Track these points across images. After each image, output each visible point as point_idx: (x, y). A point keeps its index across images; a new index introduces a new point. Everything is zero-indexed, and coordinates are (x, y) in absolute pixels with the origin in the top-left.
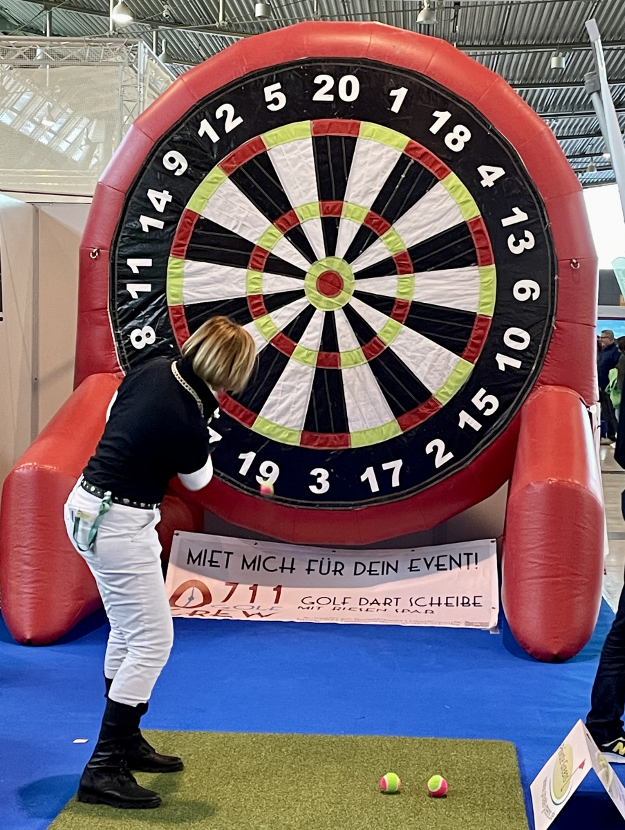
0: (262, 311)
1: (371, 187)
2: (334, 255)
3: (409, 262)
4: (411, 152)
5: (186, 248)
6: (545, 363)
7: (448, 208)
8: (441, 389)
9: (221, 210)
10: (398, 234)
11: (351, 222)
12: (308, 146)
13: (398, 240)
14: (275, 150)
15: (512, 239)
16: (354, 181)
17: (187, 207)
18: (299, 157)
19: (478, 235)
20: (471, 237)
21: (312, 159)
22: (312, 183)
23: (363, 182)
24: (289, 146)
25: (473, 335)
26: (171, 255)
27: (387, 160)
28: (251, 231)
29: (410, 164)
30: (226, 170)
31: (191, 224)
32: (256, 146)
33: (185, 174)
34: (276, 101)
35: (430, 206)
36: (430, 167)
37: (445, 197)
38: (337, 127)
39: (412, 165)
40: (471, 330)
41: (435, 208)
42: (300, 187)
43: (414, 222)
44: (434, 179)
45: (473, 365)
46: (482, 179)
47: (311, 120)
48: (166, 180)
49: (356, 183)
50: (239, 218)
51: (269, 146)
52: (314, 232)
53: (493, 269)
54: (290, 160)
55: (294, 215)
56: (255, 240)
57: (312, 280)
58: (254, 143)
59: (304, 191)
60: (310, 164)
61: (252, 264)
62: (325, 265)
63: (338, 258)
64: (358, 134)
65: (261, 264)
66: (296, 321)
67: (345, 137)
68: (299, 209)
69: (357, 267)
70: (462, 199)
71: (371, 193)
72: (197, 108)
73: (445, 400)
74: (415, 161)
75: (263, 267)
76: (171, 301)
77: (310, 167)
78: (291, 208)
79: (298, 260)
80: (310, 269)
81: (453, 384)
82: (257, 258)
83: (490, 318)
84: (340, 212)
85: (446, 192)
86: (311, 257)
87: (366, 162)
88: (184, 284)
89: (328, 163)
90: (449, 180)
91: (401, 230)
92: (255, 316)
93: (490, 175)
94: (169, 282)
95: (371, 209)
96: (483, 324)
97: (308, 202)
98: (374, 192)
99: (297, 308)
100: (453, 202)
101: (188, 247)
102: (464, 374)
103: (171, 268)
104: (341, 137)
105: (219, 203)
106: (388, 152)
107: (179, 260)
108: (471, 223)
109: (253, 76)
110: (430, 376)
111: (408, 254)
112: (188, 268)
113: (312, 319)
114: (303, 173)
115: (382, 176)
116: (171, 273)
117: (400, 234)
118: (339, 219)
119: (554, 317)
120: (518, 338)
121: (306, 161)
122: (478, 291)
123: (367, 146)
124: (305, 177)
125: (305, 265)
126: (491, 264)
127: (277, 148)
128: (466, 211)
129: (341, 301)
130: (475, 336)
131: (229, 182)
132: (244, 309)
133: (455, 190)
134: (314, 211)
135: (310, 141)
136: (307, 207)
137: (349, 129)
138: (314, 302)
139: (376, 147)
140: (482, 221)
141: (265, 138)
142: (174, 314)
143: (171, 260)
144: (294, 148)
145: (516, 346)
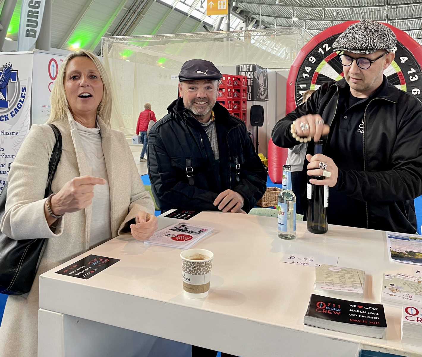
5: (315, 82)
7: (391, 69)
9: (325, 71)
15: (411, 77)
17: (316, 71)
19: (401, 76)
20: (398, 77)
26: (311, 84)
28: (333, 76)
30: (326, 61)
31: (317, 75)
33: (315, 62)
46: (401, 61)
48: (310, 64)
50: (330, 73)
53: (405, 86)
56: (335, 79)
58: (334, 54)
70: (395, 67)
72: (318, 45)
93: (403, 60)
100: (392, 67)
107: (314, 85)
108: (398, 73)
109: (333, 36)
112: (316, 87)
126: (405, 84)
128: (397, 70)
131: (327, 64)
140: (402, 72)
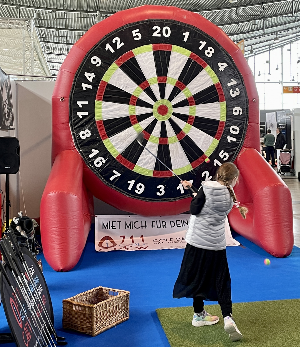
0: (136, 122)
1: (178, 71)
2: (164, 98)
3: (194, 100)
4: (192, 57)
5: (102, 96)
6: (245, 139)
7: (207, 79)
8: (207, 151)
9: (117, 81)
10: (189, 90)
11: (170, 85)
12: (152, 54)
13: (189, 92)
14: (138, 56)
15: (231, 91)
16: (171, 69)
17: (102, 79)
18: (148, 59)
19: (220, 90)
20: (216, 91)
21: (154, 60)
22: (154, 69)
23: (174, 69)
24: (144, 54)
25: (218, 129)
26: (96, 99)
27: (183, 60)
28: (130, 89)
29: (192, 62)
30: (118, 64)
31: (104, 87)
32: (130, 55)
34: (137, 37)
35: (201, 79)
36: (200, 63)
37: (206, 75)
38: (162, 47)
39: (193, 62)
40: (218, 127)
41: (202, 79)
42: (149, 71)
43: (195, 85)
44: (202, 68)
45: (219, 141)
46: (220, 68)
47: (152, 44)
48: (92, 68)
49: (172, 69)
50: (125, 84)
51: (136, 55)
52: (156, 89)
54: (144, 60)
55: (147, 82)
56: (132, 93)
57: (155, 109)
58: (129, 53)
59: (151, 73)
60: (153, 62)
61: (131, 103)
62: (161, 102)
63: (165, 100)
64: (171, 50)
65: (135, 103)
66: (150, 125)
67: (166, 51)
68: (149, 80)
69: (173, 103)
70: (212, 76)
71: (178, 73)
72: (104, 39)
73: (209, 155)
74: (194, 61)
75: (136, 104)
76: (97, 118)
77: (153, 63)
78: (146, 80)
79: (150, 101)
80: (155, 104)
81: (212, 149)
82: (133, 100)
83: (225, 122)
84: (166, 81)
85: (207, 73)
86: (155, 99)
87: (175, 61)
88: (102, 111)
89: (160, 61)
90: (207, 68)
91: (190, 88)
92: (133, 124)
93: (222, 66)
94: (96, 111)
95: (178, 80)
96: (222, 125)
97: (152, 77)
98: (179, 73)
99: (150, 120)
100: (209, 77)
101: (104, 96)
102: (216, 145)
103: (96, 105)
104: (164, 51)
105: (116, 78)
106: (183, 57)
107: (100, 102)
108: (216, 85)
109: (127, 26)
110: (203, 146)
111: (193, 97)
112: (104, 105)
113: (156, 124)
114: (150, 66)
115: (182, 67)
116: (96, 107)
117: (190, 90)
118: (165, 84)
119: (248, 121)
120: (235, 129)
121: (151, 61)
122: (220, 112)
123: (175, 55)
124: (151, 67)
125: (153, 102)
126: (224, 101)
127: (139, 55)
128: (214, 81)
129: (168, 116)
130: (219, 129)
131: (120, 69)
132: (128, 121)
133: (210, 72)
134: (155, 81)
135: (152, 53)
136: (152, 79)
137: (167, 48)
138: (157, 117)
139: (178, 55)
140: (220, 84)
141: (133, 51)
142: (99, 124)
143: (96, 102)
144: (146, 55)
145: (234, 133)
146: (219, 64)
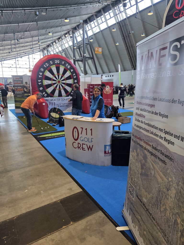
0: (53, 85)
4: (65, 68)
8: (70, 91)
9: (48, 75)
14: (52, 68)
26: (43, 79)
28: (51, 77)
33: (43, 71)
34: (51, 63)
36: (67, 70)
37: (68, 73)
40: (71, 85)
43: (66, 75)
45: (72, 89)
52: (57, 76)
69: (61, 80)
72: (43, 64)
75: (52, 80)
76: (44, 84)
77: (56, 70)
80: (57, 80)
84: (59, 74)
95: (62, 74)
97: (56, 73)
99: (56, 84)
104: (58, 67)
109: (49, 60)
111: (65, 79)
113: (58, 86)
115: (63, 71)
122: (72, 82)
123: (61, 67)
129: (60, 83)
135: (55, 67)
146: (71, 70)
